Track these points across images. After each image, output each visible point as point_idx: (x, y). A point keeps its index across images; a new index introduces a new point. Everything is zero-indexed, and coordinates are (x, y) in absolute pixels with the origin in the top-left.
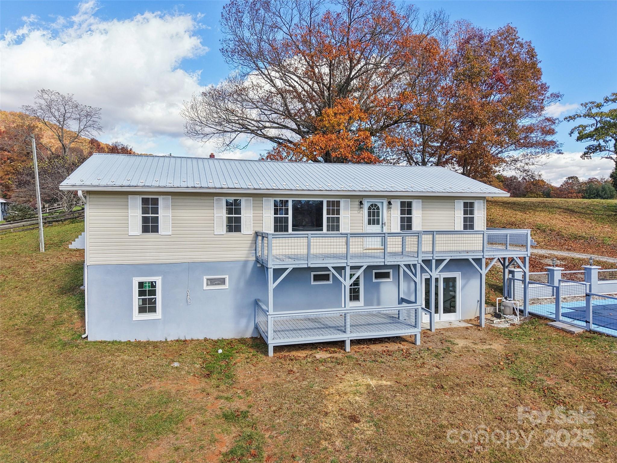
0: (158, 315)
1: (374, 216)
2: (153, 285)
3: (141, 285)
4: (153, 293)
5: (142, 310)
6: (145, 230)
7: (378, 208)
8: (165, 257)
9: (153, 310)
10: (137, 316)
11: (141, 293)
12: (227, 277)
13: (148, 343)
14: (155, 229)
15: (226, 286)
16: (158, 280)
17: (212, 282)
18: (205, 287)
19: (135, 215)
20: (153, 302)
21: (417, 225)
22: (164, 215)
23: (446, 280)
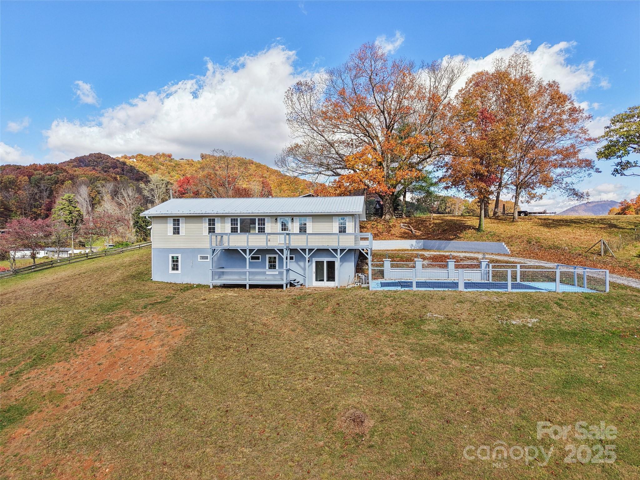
0: (180, 272)
1: (285, 226)
2: (177, 258)
3: (173, 257)
4: (177, 261)
5: (173, 269)
6: (174, 233)
7: (287, 222)
8: (182, 246)
9: (177, 269)
10: (171, 271)
11: (173, 261)
12: (209, 256)
13: (175, 283)
14: (178, 233)
15: (208, 260)
16: (180, 256)
17: (202, 258)
18: (199, 260)
19: (170, 226)
20: (177, 265)
21: (309, 230)
22: (183, 226)
23: (328, 262)
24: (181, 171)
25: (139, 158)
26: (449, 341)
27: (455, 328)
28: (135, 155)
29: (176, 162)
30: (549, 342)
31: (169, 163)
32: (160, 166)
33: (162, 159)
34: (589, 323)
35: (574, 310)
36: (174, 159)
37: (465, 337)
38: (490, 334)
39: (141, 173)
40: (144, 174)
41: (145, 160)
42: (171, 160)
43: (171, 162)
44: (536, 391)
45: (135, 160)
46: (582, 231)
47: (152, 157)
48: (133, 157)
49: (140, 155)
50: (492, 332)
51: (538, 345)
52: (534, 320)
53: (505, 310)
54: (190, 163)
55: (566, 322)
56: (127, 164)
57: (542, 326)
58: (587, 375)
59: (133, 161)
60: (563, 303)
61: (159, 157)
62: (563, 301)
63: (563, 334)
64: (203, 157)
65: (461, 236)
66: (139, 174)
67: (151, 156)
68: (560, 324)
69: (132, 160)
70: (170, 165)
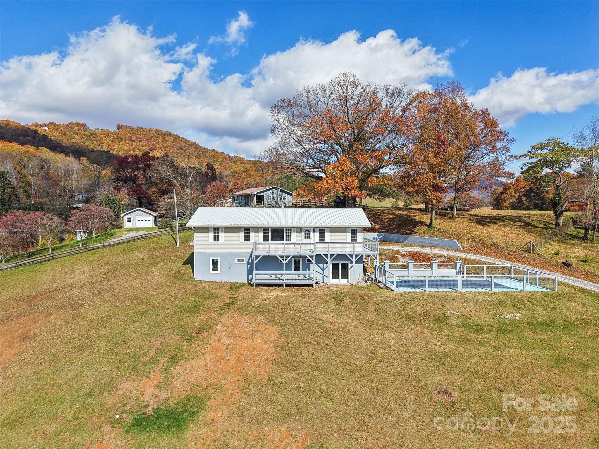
0: (219, 272)
1: (307, 235)
2: (217, 261)
3: (213, 260)
4: (217, 263)
5: (213, 270)
6: (215, 240)
7: (309, 232)
8: (221, 251)
9: (217, 270)
10: (211, 272)
11: (213, 263)
12: (244, 259)
13: (215, 282)
14: (218, 240)
15: (244, 262)
16: (219, 259)
17: (239, 260)
18: (236, 262)
19: (211, 235)
20: (217, 267)
21: (327, 239)
22: (222, 235)
23: (342, 264)
24: (96, 141)
25: (51, 127)
26: (471, 332)
27: (471, 322)
28: (47, 123)
29: (90, 132)
30: (534, 331)
31: (84, 133)
32: (74, 135)
33: (76, 128)
34: (553, 316)
35: (541, 306)
36: (88, 128)
37: (479, 329)
38: (495, 326)
39: (54, 142)
40: (58, 143)
41: (57, 129)
42: (86, 129)
43: (86, 131)
44: (543, 367)
45: (46, 128)
46: (508, 229)
47: (65, 126)
48: (44, 125)
49: (52, 123)
50: (496, 324)
51: (528, 333)
52: (519, 315)
53: (498, 307)
54: (106, 134)
55: (539, 316)
56: (39, 132)
57: (525, 319)
58: (566, 354)
59: (45, 129)
60: (533, 301)
61: (72, 126)
62: (532, 299)
63: (540, 324)
64: (119, 127)
65: (416, 231)
66: (53, 143)
67: (63, 124)
68: (536, 317)
69: (43, 128)
70: (85, 135)
